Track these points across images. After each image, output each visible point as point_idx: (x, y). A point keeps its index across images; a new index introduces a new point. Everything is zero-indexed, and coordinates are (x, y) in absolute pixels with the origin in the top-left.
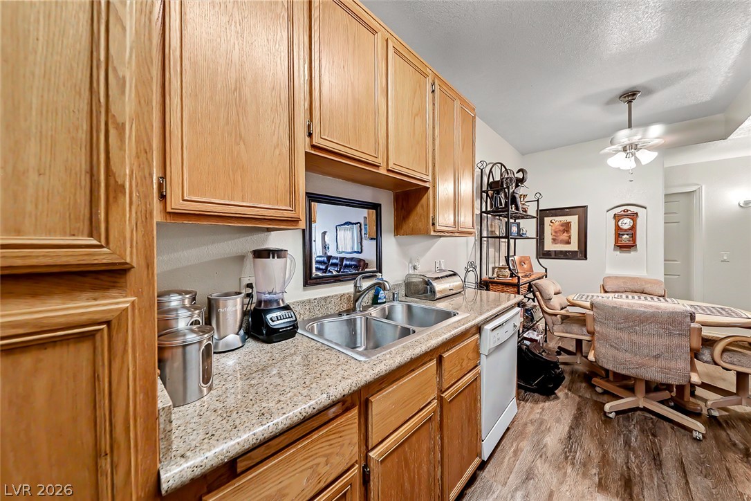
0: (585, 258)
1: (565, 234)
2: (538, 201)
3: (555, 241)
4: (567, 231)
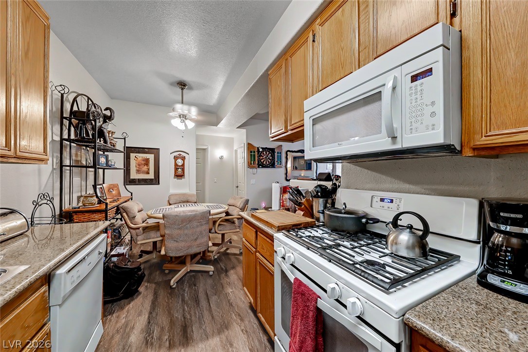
0: (159, 184)
1: (146, 167)
2: (125, 139)
3: (138, 171)
4: (147, 165)
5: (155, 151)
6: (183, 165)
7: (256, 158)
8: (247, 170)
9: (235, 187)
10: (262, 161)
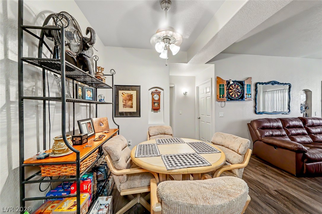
0: (140, 116)
1: (130, 102)
2: (112, 75)
3: (125, 106)
4: (131, 100)
5: (137, 88)
6: (159, 100)
7: (226, 92)
8: (215, 104)
9: (196, 119)
10: (231, 94)
